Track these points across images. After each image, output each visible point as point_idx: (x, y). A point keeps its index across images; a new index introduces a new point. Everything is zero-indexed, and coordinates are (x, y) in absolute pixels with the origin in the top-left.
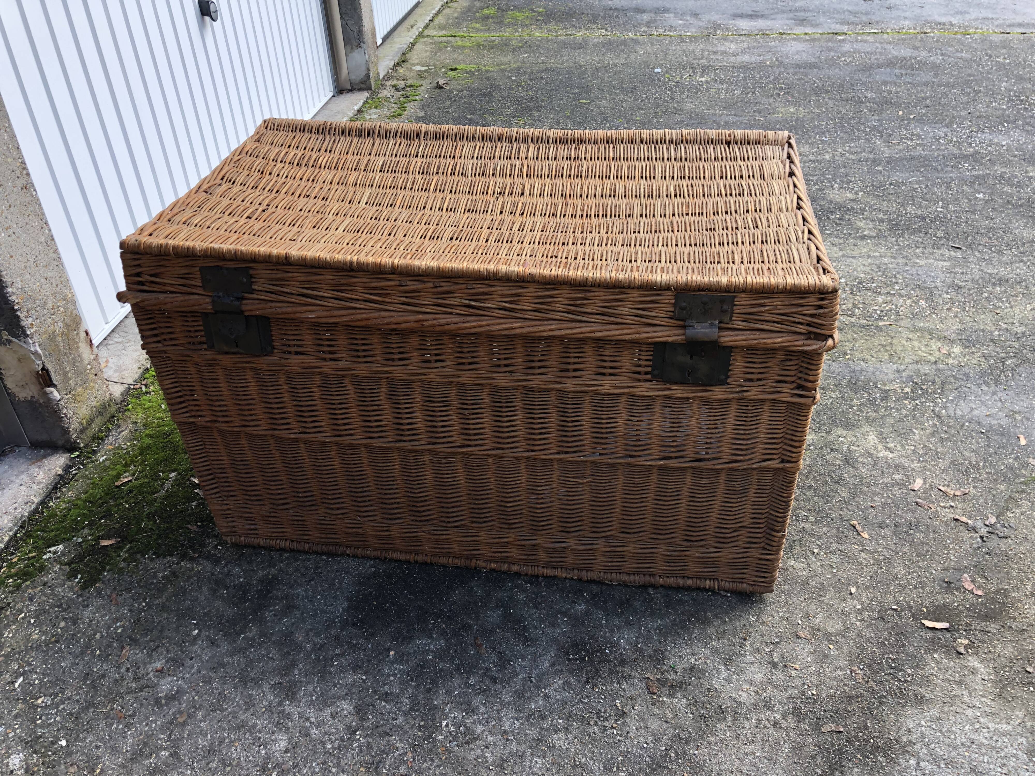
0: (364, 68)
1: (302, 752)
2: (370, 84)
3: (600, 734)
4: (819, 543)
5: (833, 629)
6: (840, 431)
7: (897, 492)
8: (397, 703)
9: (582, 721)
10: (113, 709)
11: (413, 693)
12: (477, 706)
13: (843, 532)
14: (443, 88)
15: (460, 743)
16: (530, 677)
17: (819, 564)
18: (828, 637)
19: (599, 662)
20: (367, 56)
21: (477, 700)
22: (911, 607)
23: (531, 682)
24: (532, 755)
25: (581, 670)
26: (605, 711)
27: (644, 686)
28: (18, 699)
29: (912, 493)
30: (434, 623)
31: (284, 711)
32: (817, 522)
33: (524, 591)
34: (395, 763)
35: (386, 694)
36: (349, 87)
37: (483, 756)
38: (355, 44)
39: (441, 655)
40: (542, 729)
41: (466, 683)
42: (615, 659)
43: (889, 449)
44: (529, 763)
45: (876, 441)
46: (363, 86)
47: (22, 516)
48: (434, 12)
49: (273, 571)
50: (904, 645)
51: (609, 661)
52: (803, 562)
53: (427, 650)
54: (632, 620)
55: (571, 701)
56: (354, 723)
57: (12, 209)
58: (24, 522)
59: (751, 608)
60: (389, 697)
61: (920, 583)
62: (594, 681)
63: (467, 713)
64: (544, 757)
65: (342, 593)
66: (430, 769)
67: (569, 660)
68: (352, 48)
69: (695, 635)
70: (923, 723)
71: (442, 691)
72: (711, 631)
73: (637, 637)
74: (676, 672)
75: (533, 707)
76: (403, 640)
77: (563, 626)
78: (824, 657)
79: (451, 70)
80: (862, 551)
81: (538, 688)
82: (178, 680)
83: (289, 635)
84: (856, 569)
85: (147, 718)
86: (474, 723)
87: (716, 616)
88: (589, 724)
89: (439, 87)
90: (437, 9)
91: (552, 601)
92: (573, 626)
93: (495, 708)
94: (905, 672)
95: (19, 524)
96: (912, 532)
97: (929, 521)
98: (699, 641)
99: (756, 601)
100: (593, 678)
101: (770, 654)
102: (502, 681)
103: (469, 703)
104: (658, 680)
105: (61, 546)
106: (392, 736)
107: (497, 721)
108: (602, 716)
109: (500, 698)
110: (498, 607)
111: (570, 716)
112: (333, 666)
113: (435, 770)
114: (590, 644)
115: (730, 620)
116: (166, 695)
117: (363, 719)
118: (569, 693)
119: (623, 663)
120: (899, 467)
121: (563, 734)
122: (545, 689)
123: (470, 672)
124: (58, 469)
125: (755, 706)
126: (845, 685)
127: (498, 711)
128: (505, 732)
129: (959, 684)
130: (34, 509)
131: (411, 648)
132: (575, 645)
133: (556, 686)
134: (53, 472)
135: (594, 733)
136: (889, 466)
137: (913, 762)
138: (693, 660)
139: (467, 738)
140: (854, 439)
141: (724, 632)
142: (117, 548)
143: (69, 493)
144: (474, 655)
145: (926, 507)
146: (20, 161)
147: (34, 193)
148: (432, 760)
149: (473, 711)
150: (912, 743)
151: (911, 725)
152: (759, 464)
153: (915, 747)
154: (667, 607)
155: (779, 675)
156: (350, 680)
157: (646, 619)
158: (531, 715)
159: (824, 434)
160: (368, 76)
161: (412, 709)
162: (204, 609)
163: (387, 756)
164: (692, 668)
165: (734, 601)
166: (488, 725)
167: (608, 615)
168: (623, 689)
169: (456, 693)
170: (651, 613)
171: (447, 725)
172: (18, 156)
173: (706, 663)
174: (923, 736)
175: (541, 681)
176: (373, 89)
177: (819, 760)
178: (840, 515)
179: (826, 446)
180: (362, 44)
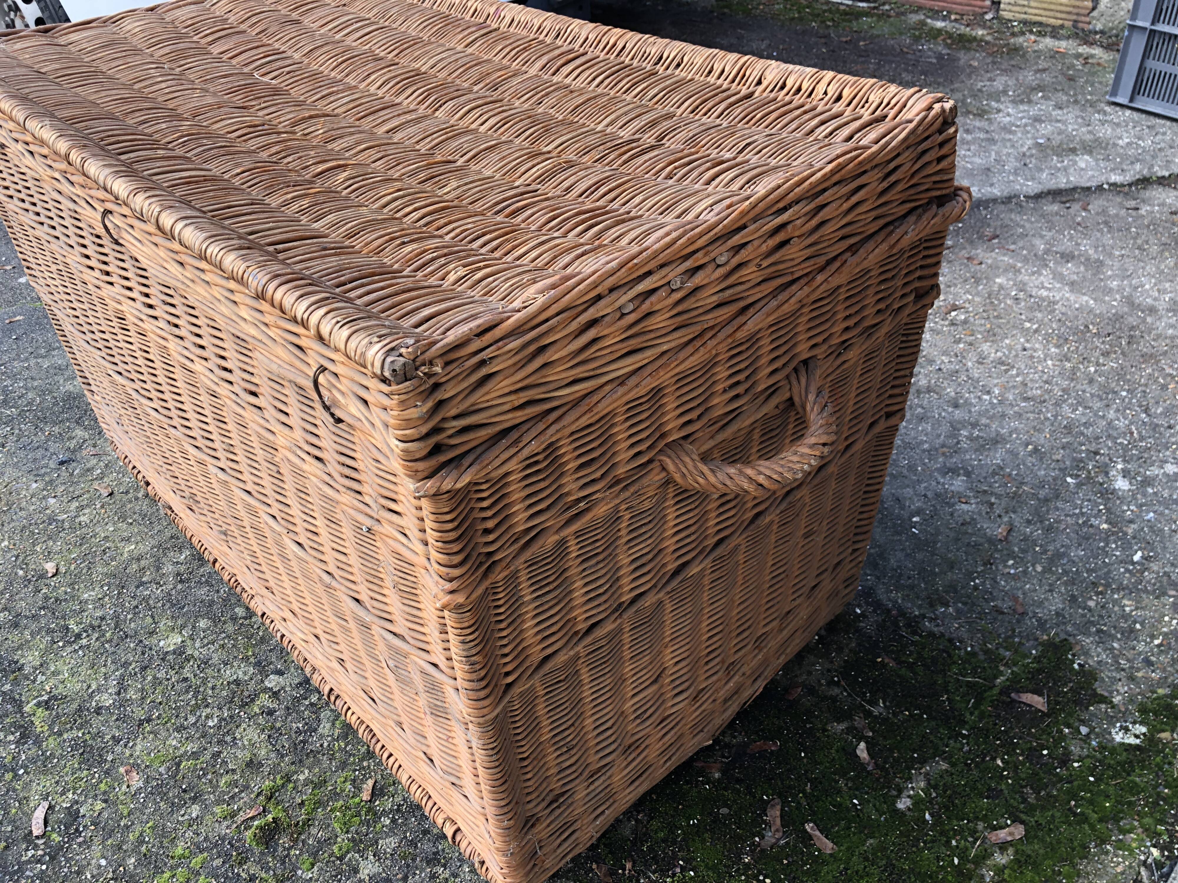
10: (1017, 486)
82: (944, 485)
116: (959, 476)
162: (900, 542)
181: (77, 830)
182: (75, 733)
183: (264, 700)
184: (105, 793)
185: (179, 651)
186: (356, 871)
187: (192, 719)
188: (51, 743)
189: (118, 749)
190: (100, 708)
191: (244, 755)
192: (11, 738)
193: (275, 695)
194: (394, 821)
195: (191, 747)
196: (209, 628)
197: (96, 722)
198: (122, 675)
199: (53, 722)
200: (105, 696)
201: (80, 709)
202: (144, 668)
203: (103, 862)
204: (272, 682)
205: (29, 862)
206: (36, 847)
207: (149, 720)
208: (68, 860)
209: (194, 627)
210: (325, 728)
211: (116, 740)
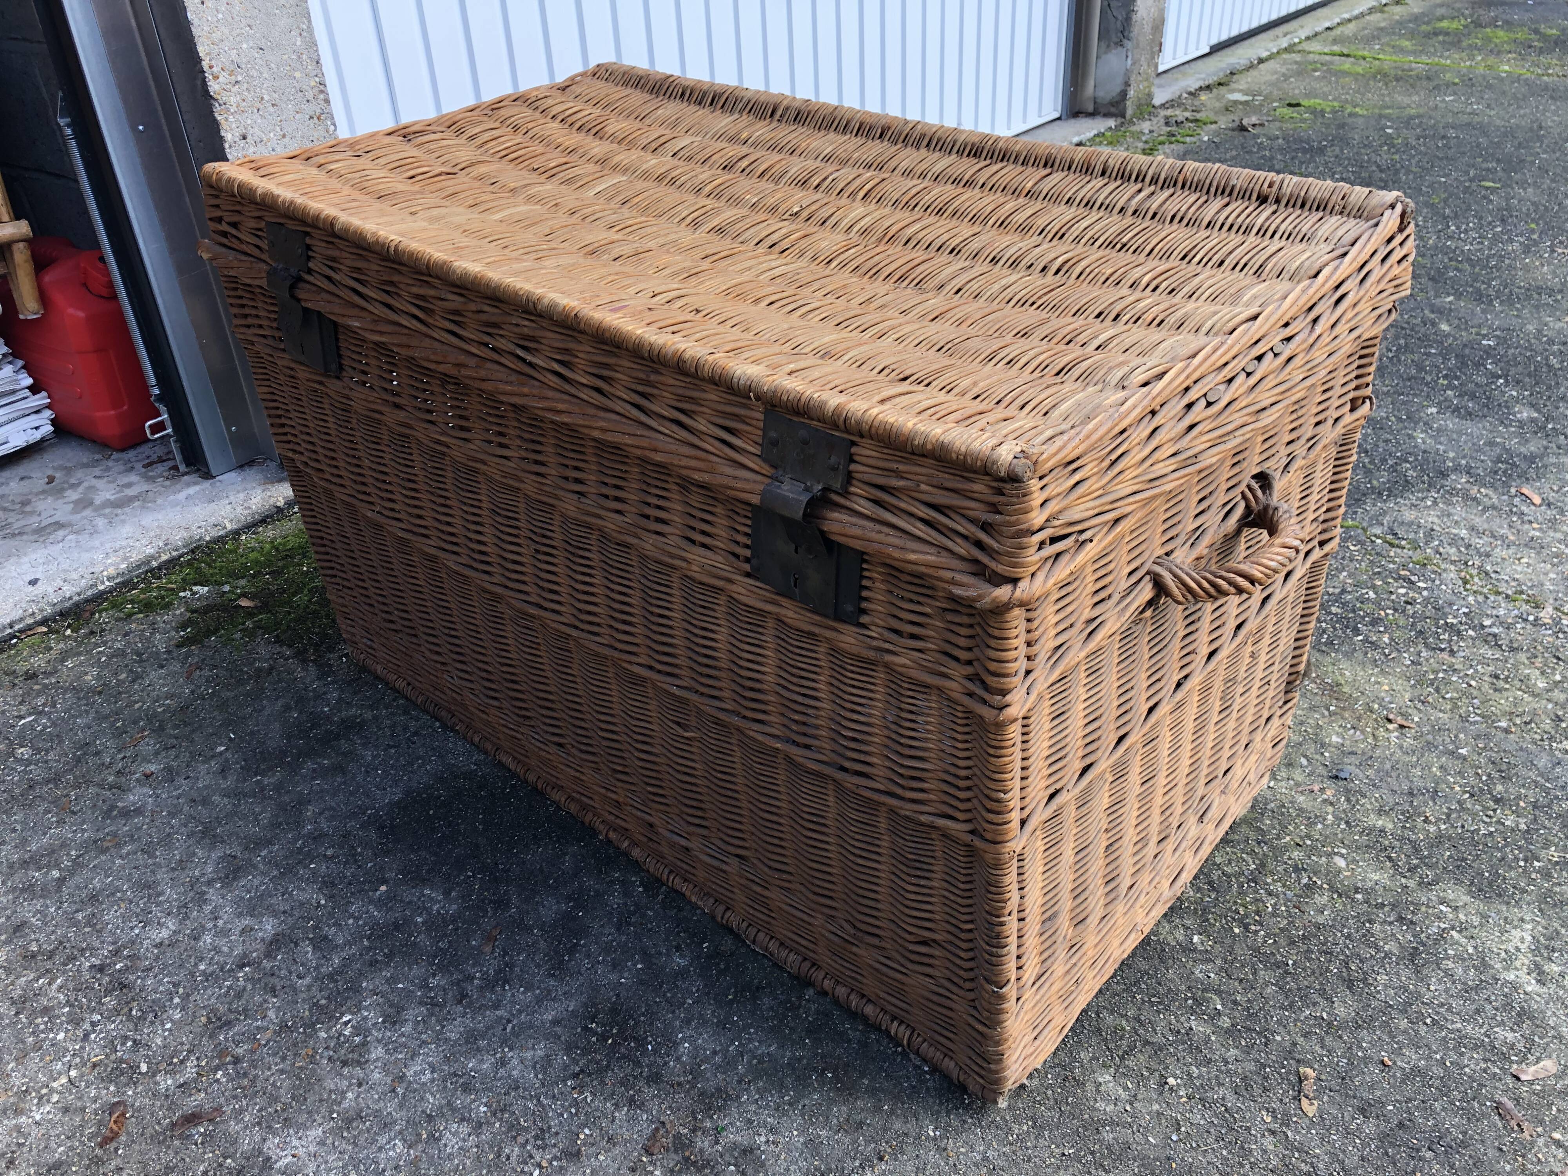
0: (1119, 81)
1: (170, 957)
2: (1125, 109)
3: (514, 1165)
4: (1195, 1071)
6: (1458, 894)
7: (1473, 1062)
8: (324, 957)
9: (511, 1127)
10: (67, 795)
11: (354, 955)
12: (406, 1020)
13: (1266, 1078)
14: (1247, 130)
15: (336, 1057)
16: (509, 1021)
17: (1156, 1107)
19: (624, 1057)
20: (1129, 61)
21: (414, 1012)
23: (505, 1029)
24: (401, 1132)
25: (586, 1052)
26: (557, 1133)
27: (648, 1132)
28: (7, 738)
29: (1509, 1080)
30: (469, 877)
31: (205, 893)
32: (1229, 1033)
33: (626, 894)
34: (243, 1035)
35: (325, 938)
36: (1091, 109)
37: (344, 1093)
38: (1115, 39)
39: (435, 925)
40: (449, 1104)
41: (426, 980)
42: (650, 1066)
43: (1541, 973)
44: (384, 1141)
45: (1523, 947)
46: (1113, 110)
47: (200, 539)
48: (1347, 16)
49: (368, 715)
51: (637, 1064)
52: (1126, 1089)
53: (425, 908)
54: (734, 1023)
55: (525, 1089)
56: (255, 954)
57: (286, 140)
58: (198, 547)
59: (948, 1113)
60: (323, 945)
62: (588, 1080)
63: (384, 1022)
64: (410, 1147)
65: (410, 779)
66: (269, 1069)
67: (585, 1028)
68: (1108, 46)
69: (806, 1102)
71: (387, 974)
72: (840, 1112)
73: (715, 1053)
74: (717, 1142)
75: (470, 1065)
76: (412, 879)
77: (626, 975)
79: (1290, 105)
80: (1273, 1132)
81: (504, 1042)
82: (150, 796)
83: (302, 802)
84: (1226, 1159)
85: (84, 822)
86: (379, 1041)
87: (872, 1092)
88: (515, 1138)
89: (1242, 129)
90: (1356, 12)
91: (650, 930)
92: (641, 982)
93: (424, 1036)
95: (192, 547)
96: (1429, 1155)
97: (1491, 1153)
98: (803, 1115)
99: (967, 1108)
100: (589, 1075)
102: (470, 1005)
103: (400, 1009)
104: (678, 1137)
105: (206, 589)
106: (275, 997)
107: (409, 1056)
108: (543, 1139)
109: (443, 1027)
110: (569, 898)
111: (502, 1111)
112: (307, 867)
113: (273, 1074)
114: (636, 1023)
115: (892, 1112)
116: (123, 808)
117: (268, 955)
118: (536, 1076)
119: (654, 1078)
120: (1532, 1018)
121: (466, 1130)
122: (511, 1050)
123: (443, 968)
124: (280, 499)
127: (424, 1043)
128: (401, 1078)
130: (222, 537)
131: (410, 894)
132: (614, 1011)
133: (529, 1054)
134: (272, 501)
135: (508, 1158)
136: (1507, 1006)
138: (763, 1139)
139: (350, 1056)
140: (1476, 920)
141: (860, 1124)
142: (250, 613)
143: (269, 533)
144: (473, 948)
145: (1513, 1123)
146: (317, 79)
147: (332, 128)
148: (284, 1059)
149: (394, 1023)
152: (931, 818)
154: (809, 1032)
156: (304, 897)
157: (756, 1033)
158: (456, 1075)
159: (1412, 884)
160: (1124, 94)
161: (331, 977)
162: (257, 725)
163: (245, 1020)
164: (748, 1151)
165: (930, 1084)
166: (391, 1055)
167: (708, 994)
168: (614, 1118)
169: (401, 986)
170: (772, 1029)
171: (346, 1024)
172: (315, 73)
173: (778, 1156)
175: (517, 1036)
176: (1128, 116)
178: (1294, 1044)
179: (1394, 906)
180: (1125, 41)
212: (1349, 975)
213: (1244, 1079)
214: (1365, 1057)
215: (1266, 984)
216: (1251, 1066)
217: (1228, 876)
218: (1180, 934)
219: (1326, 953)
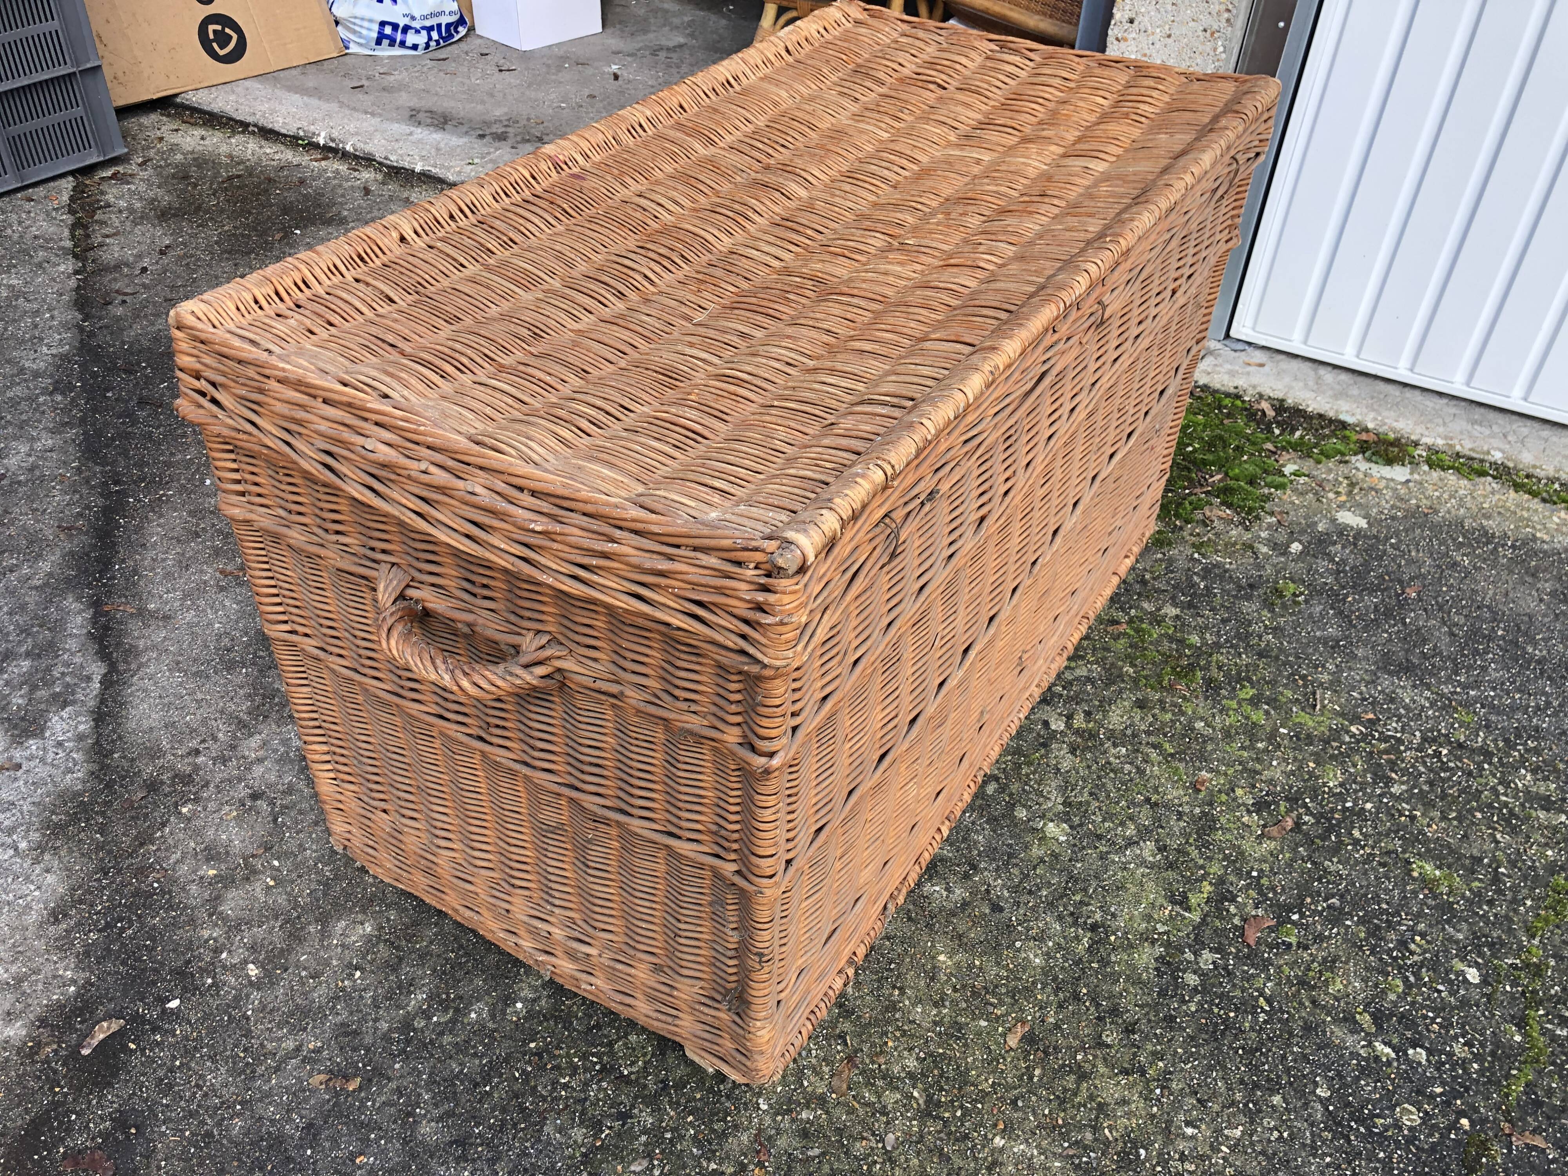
5: (230, 896)
18: (227, 881)
22: (155, 1029)
32: (406, 1025)
50: (124, 963)
61: (170, 1086)
70: (37, 893)
78: (211, 854)
94: (99, 931)
101: (272, 803)
125: (233, 747)
126: (159, 849)
129: (19, 980)
137: (23, 845)
150: (36, 861)
151: (50, 879)
153: (29, 862)
155: (242, 791)
174: (28, 879)
177: (125, 764)
178: (389, 1079)
181: (1267, 795)
182: (1195, 854)
183: (1079, 721)
184: (1228, 794)
185: (1065, 817)
186: (1177, 616)
187: (1127, 767)
188: (1215, 869)
189: (1187, 809)
190: (1159, 849)
191: (1137, 714)
192: (1232, 909)
193: (1070, 717)
194: (1130, 608)
195: (1154, 755)
196: (1024, 806)
197: (1174, 843)
198: (1117, 853)
199: (1196, 881)
200: (1146, 854)
201: (1171, 866)
202: (1099, 837)
203: (1275, 763)
204: (1057, 725)
205: (1312, 814)
206: (1299, 817)
207: (1148, 800)
208: (1291, 787)
209: (1029, 820)
210: (1082, 672)
211: (1180, 815)
212: (471, 1145)
213: (356, 1033)
214: (369, 1139)
215: (462, 1064)
216: (368, 1040)
217: (611, 1044)
218: (527, 993)
219: (502, 1126)
